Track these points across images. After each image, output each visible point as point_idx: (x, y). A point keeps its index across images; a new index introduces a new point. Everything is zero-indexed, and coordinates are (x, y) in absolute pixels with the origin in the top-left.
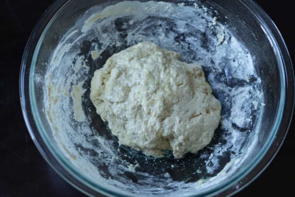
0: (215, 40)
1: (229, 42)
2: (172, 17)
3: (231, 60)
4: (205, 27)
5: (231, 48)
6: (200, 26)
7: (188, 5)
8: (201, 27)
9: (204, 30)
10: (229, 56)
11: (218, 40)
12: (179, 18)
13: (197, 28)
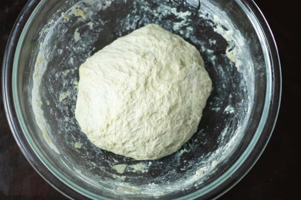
0: (79, 19)
1: (86, 5)
2: (48, 59)
3: (102, 8)
4: (65, 27)
5: (93, 4)
6: (62, 31)
7: (43, 39)
8: (64, 31)
9: (67, 28)
10: (99, 8)
11: (80, 17)
12: (50, 52)
13: (63, 35)
